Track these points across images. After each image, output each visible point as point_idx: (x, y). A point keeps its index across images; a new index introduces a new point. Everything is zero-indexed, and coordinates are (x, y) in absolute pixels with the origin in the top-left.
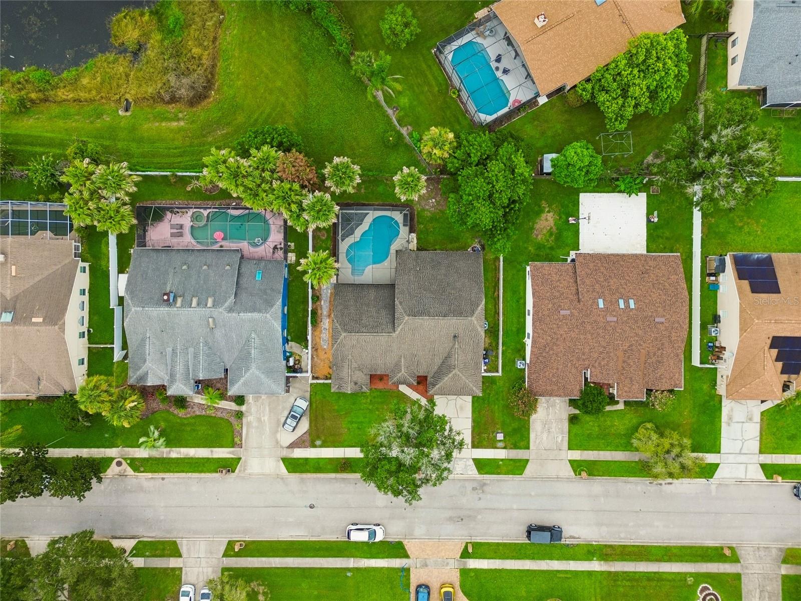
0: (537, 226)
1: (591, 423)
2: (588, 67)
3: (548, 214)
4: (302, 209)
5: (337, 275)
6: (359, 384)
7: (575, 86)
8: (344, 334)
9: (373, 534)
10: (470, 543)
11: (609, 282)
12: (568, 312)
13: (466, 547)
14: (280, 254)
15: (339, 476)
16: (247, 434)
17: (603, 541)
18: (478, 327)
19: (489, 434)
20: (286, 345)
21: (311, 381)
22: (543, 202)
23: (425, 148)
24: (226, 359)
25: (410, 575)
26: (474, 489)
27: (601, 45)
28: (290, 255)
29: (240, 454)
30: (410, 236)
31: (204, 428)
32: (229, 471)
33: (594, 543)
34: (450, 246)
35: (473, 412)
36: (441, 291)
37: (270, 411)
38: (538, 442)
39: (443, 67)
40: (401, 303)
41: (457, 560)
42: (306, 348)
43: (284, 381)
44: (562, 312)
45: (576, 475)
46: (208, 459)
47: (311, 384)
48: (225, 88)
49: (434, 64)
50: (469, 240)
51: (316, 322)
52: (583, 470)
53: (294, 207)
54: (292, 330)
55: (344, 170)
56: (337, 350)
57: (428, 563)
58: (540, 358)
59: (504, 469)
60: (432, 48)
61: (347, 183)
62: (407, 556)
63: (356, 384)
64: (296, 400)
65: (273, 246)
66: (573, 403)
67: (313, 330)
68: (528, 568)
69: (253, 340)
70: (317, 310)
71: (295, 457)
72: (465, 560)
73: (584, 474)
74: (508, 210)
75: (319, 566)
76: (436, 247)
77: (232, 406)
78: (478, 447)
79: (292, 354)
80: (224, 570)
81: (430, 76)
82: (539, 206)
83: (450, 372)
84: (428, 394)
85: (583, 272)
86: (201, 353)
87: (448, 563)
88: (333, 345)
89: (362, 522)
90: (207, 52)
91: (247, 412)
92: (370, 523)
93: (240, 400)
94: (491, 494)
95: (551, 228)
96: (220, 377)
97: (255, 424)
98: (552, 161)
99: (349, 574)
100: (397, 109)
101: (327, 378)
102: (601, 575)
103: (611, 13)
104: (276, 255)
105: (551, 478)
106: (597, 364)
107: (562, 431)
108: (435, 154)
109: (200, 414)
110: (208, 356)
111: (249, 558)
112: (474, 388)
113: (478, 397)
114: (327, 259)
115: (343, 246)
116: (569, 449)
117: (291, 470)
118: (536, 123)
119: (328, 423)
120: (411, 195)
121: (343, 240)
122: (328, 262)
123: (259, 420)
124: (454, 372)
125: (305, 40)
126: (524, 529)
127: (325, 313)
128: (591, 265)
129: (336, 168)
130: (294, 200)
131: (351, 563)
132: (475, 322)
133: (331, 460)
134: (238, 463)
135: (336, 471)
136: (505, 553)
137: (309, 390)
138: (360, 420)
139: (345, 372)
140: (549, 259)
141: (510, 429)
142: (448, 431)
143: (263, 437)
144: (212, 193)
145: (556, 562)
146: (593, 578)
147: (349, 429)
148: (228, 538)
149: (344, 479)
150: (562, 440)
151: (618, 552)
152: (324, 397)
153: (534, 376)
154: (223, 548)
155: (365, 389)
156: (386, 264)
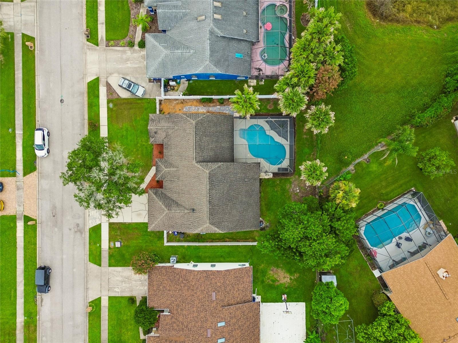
0: (279, 270)
1: (129, 314)
2: (406, 311)
3: (289, 279)
4: (293, 86)
5: (240, 117)
6: (156, 135)
7: (390, 301)
8: (194, 122)
9: (41, 148)
10: (36, 223)
11: (238, 329)
12: (214, 299)
13: (32, 220)
14: (255, 73)
15: (86, 122)
16: (117, 51)
17: (39, 323)
18: (201, 228)
19: (120, 236)
20: (185, 79)
21: (158, 99)
22: (298, 275)
23: (344, 185)
24: (172, 31)
25: (10, 177)
26: (78, 225)
27: (424, 321)
28: (255, 81)
29: (102, 46)
30: (270, 173)
31: (120, 17)
32: (88, 37)
33: (38, 317)
34: (263, 203)
35: (137, 224)
36: (229, 198)
37: (135, 68)
38: (114, 273)
39: (401, 196)
40: (219, 167)
41: (23, 213)
42: (184, 95)
43: (157, 77)
44: (214, 294)
45: (89, 303)
46: (97, 21)
47: (155, 99)
48: (382, 30)
49: (403, 190)
50: (268, 218)
51: (203, 102)
52: (93, 308)
53: (295, 80)
54: (197, 83)
55: (325, 120)
56: (182, 117)
57: (21, 191)
58: (178, 276)
59: (93, 247)
60: (416, 188)
61: (314, 122)
62: (25, 174)
63: (156, 133)
64: (143, 87)
65: (261, 68)
66: (144, 300)
67: (197, 100)
68: (17, 267)
69: (188, 51)
70: (213, 103)
71: (100, 88)
72: (23, 219)
73: (90, 309)
74: (294, 250)
75: (16, 107)
76: (262, 194)
77: (138, 39)
78: (109, 227)
79: (178, 84)
80: (13, 35)
81: (393, 187)
82: (295, 272)
83: (166, 207)
84: (148, 189)
85: (245, 308)
86: (178, 11)
87: (20, 206)
88: (185, 114)
89: (50, 140)
90: (408, 16)
91: (134, 50)
92: (50, 146)
93: (142, 45)
94: (74, 238)
95: (278, 281)
96: (159, 27)
97: (124, 56)
98: (332, 282)
99: (10, 130)
100: (368, 162)
101: (161, 111)
102: (13, 323)
103: (451, 329)
104: (254, 70)
105: (87, 283)
106: (174, 320)
107: (123, 292)
108: (339, 193)
109: (131, 14)
110: (175, 16)
111: (21, 54)
112: (154, 225)
113: (147, 227)
114: (253, 108)
115: (262, 122)
116: (109, 297)
117: (90, 84)
118: (359, 268)
119: (126, 113)
120: (304, 173)
121: (267, 122)
122: (251, 108)
123: (128, 60)
124: (166, 209)
125: (421, 90)
126: (47, 264)
127: (211, 109)
128: (251, 315)
129: (326, 114)
130: (301, 80)
131: (19, 132)
132: (205, 226)
133: (98, 115)
134: (94, 44)
135: (90, 119)
136: (29, 249)
137: (151, 98)
138: (129, 136)
139: (164, 124)
140: (255, 280)
141: (124, 252)
142: (119, 205)
143: (115, 63)
144: (302, 20)
145: (23, 288)
146: (11, 317)
147: (122, 129)
148: (37, 37)
149: (83, 125)
150: (116, 292)
151: (31, 336)
152: (146, 109)
153: (164, 271)
154: (29, 33)
155: (152, 140)
156: (249, 155)
